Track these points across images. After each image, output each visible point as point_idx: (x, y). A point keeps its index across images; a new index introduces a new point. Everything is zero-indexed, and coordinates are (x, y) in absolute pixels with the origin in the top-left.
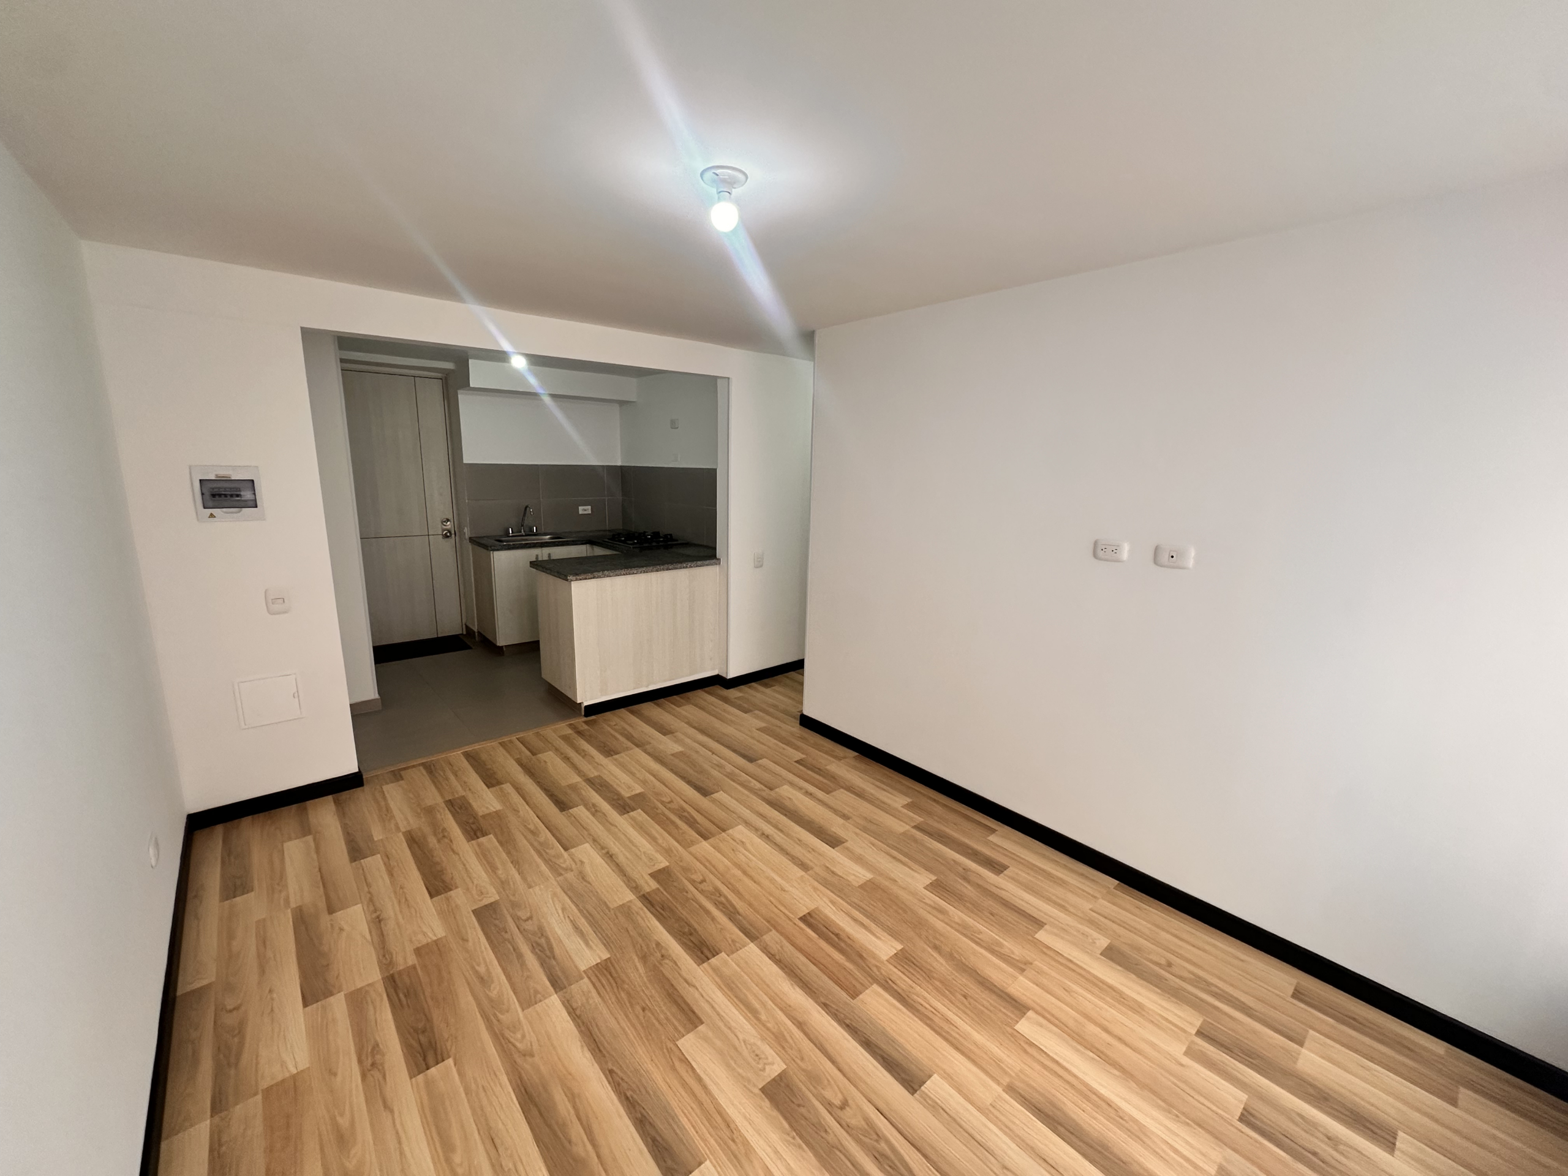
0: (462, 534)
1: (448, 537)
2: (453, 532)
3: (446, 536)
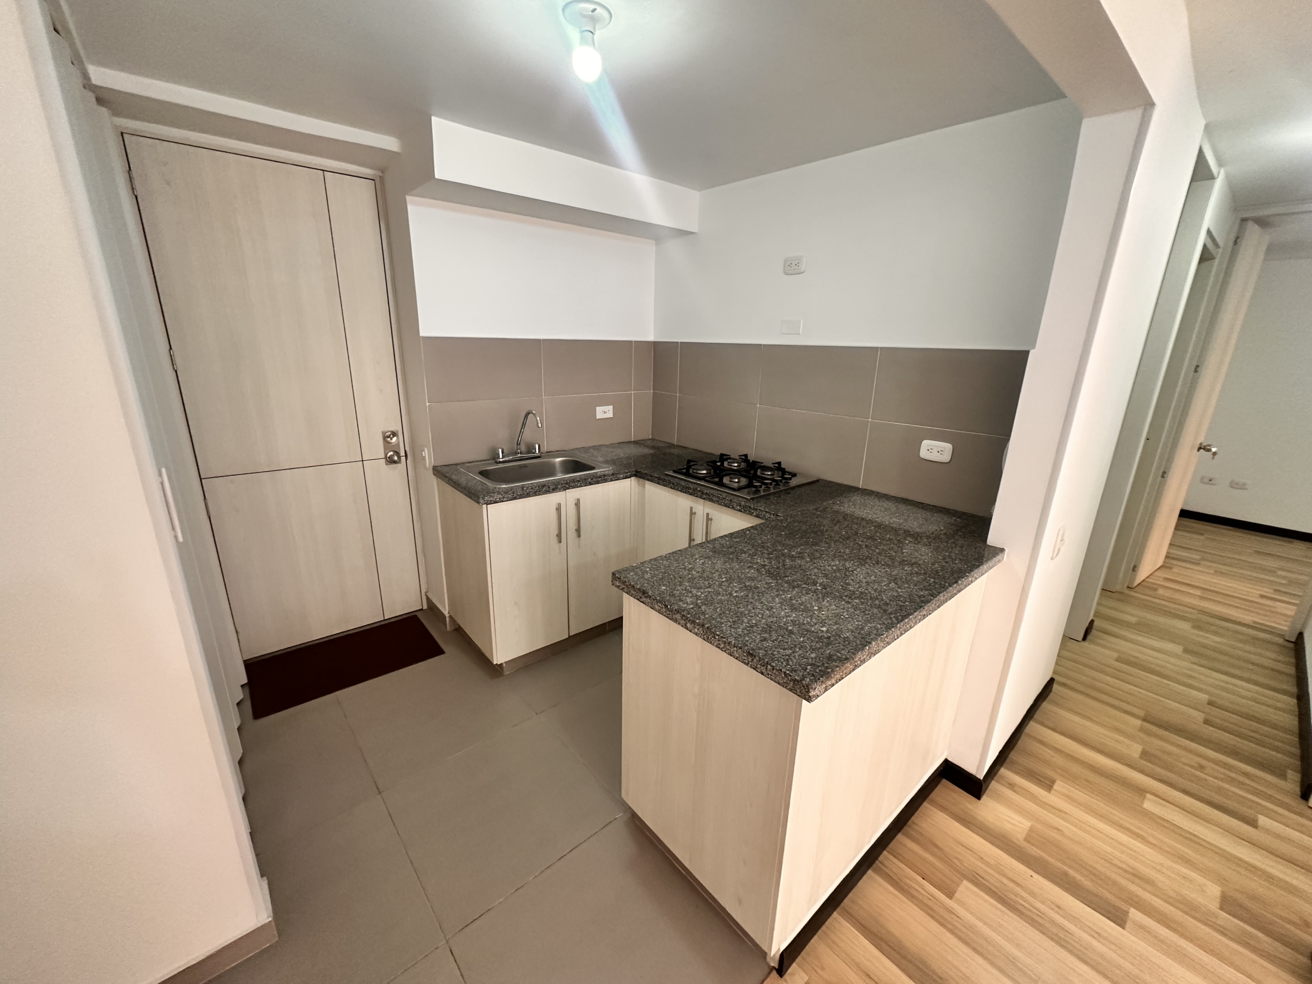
0: (418, 460)
1: (395, 462)
2: (402, 454)
3: (390, 461)
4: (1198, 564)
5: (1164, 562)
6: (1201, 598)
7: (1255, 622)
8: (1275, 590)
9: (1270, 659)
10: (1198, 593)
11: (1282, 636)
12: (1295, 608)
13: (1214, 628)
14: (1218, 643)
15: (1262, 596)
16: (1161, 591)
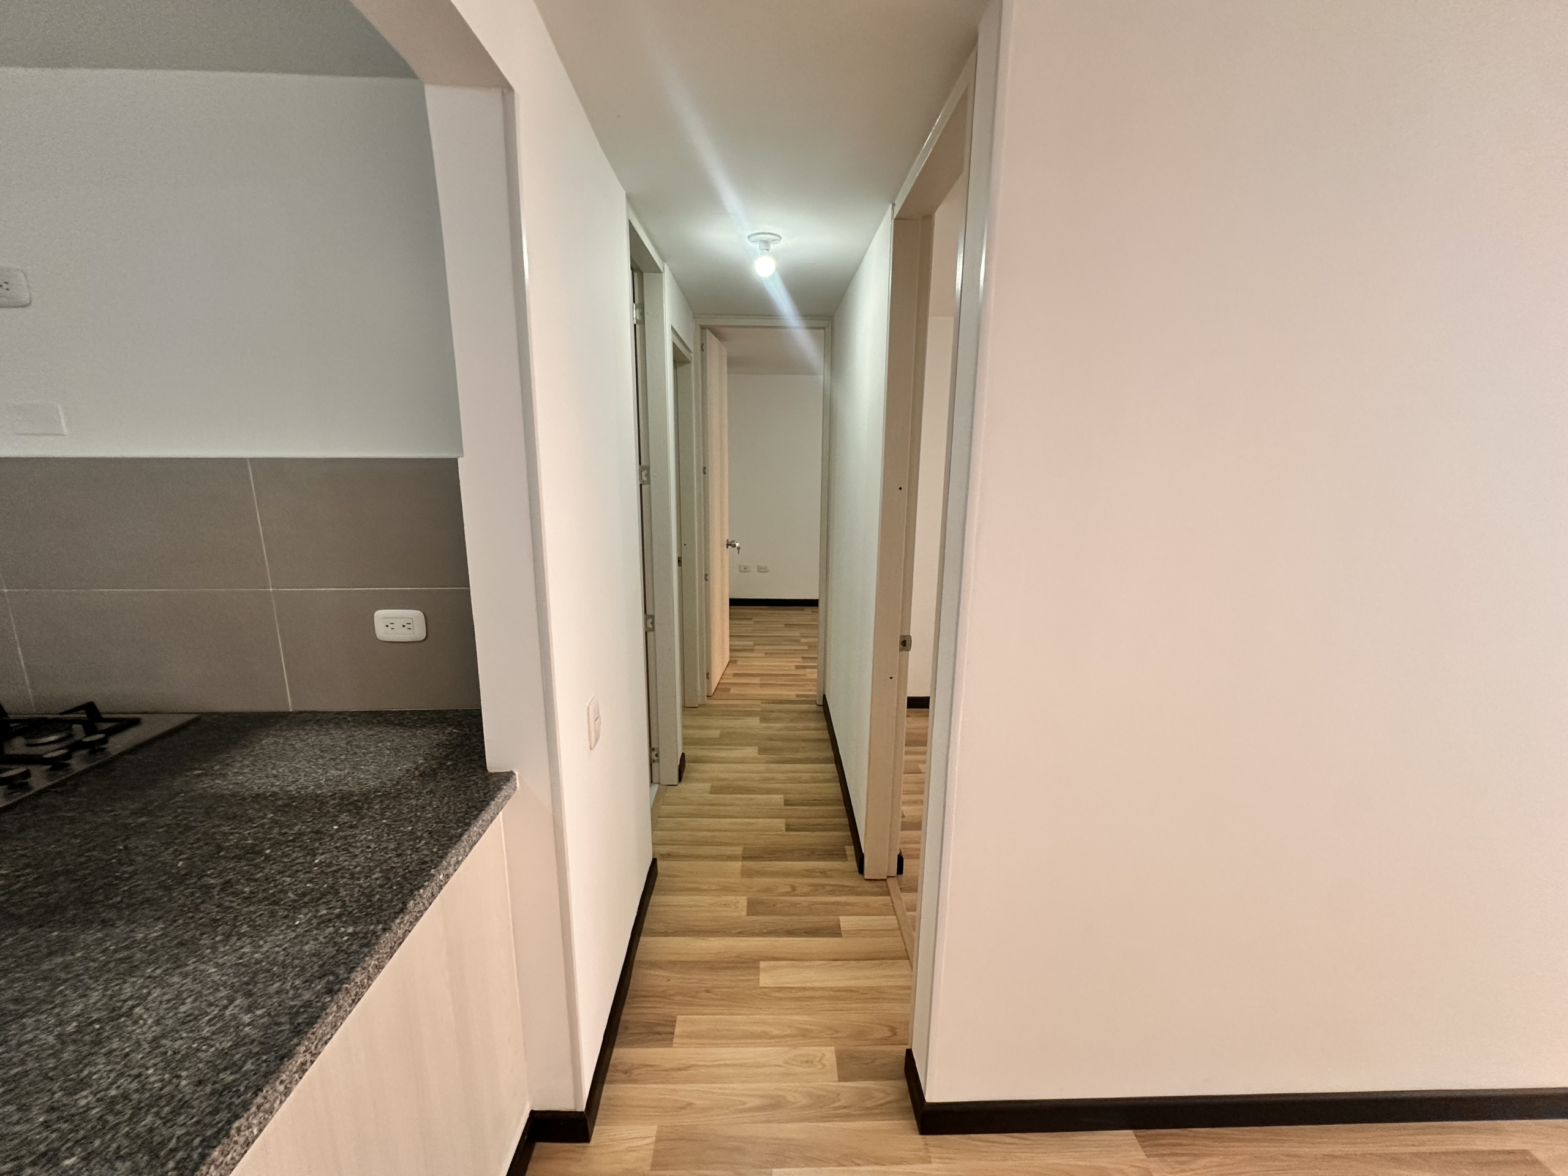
4: (752, 650)
5: (730, 657)
6: (762, 685)
7: (797, 696)
8: (803, 658)
9: (813, 729)
10: (757, 681)
11: (815, 702)
12: (816, 670)
13: (774, 715)
14: (780, 730)
15: (797, 667)
16: (733, 691)
